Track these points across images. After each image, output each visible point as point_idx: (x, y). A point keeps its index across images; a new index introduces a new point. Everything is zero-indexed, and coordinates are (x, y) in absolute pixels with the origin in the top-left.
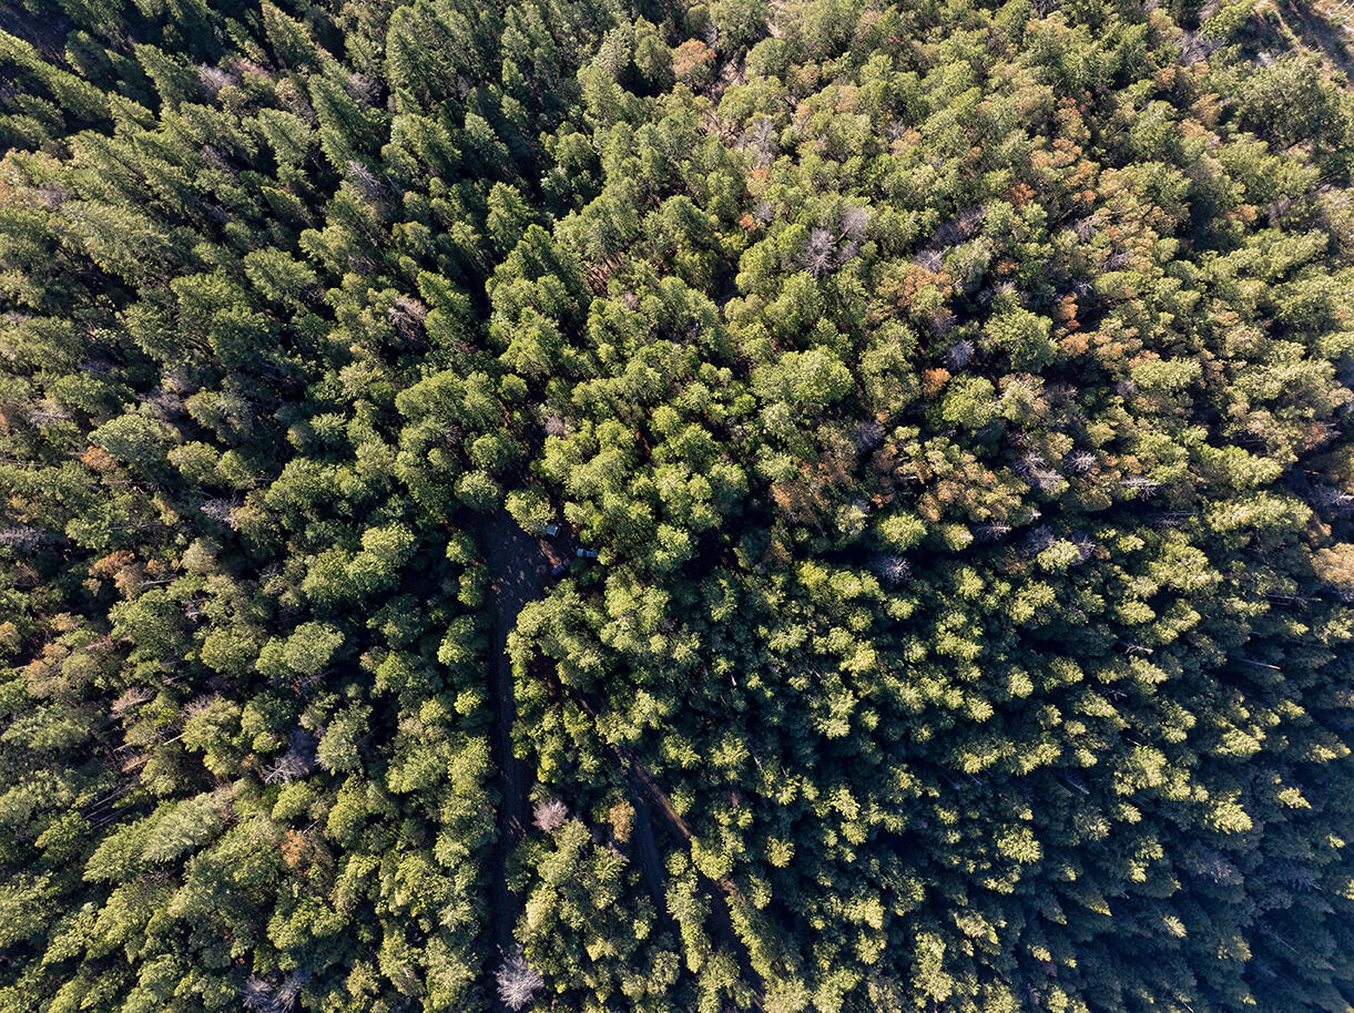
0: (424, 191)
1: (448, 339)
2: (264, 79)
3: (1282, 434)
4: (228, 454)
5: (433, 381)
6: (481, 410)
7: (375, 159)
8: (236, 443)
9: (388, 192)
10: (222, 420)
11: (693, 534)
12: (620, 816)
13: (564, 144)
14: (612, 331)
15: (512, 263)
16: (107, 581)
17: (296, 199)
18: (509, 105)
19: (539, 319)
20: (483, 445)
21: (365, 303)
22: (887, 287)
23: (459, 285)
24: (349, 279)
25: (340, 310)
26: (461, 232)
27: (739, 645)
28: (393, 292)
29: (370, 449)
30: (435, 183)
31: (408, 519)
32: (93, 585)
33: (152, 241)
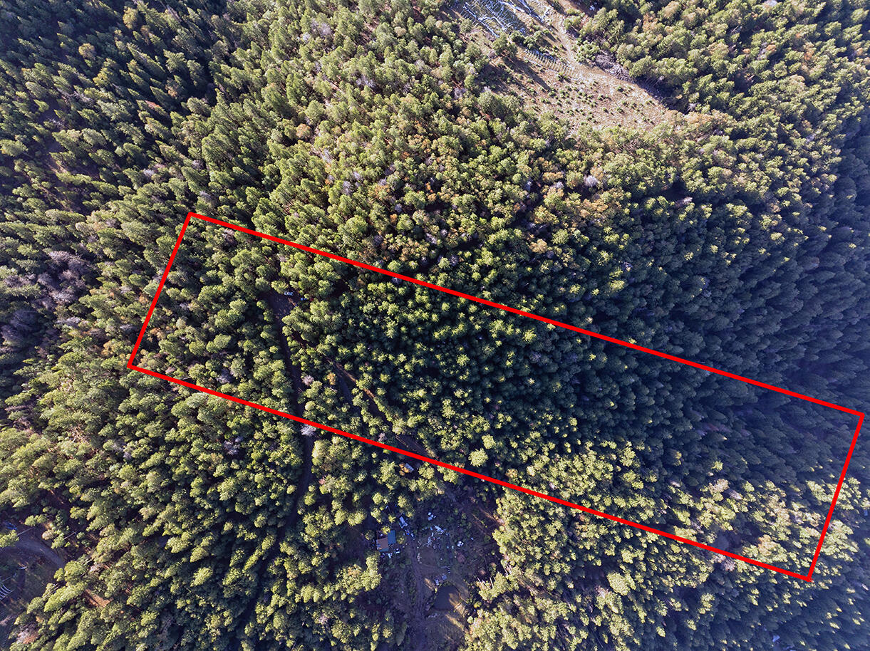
0: (225, 194)
1: (243, 240)
2: (165, 169)
3: (505, 210)
4: (183, 290)
5: (241, 253)
6: (257, 259)
7: (208, 189)
8: (185, 286)
9: (214, 197)
10: (179, 279)
11: (331, 282)
12: (331, 377)
13: (266, 169)
14: (293, 225)
15: (258, 211)
16: (154, 337)
17: (184, 206)
18: (246, 160)
19: (269, 226)
20: (261, 268)
21: (214, 234)
22: (370, 193)
23: (243, 222)
24: (208, 228)
25: (207, 238)
26: (240, 205)
27: (355, 314)
28: (222, 229)
29: (226, 279)
30: (228, 191)
31: (243, 298)
32: (150, 339)
33: (145, 230)
